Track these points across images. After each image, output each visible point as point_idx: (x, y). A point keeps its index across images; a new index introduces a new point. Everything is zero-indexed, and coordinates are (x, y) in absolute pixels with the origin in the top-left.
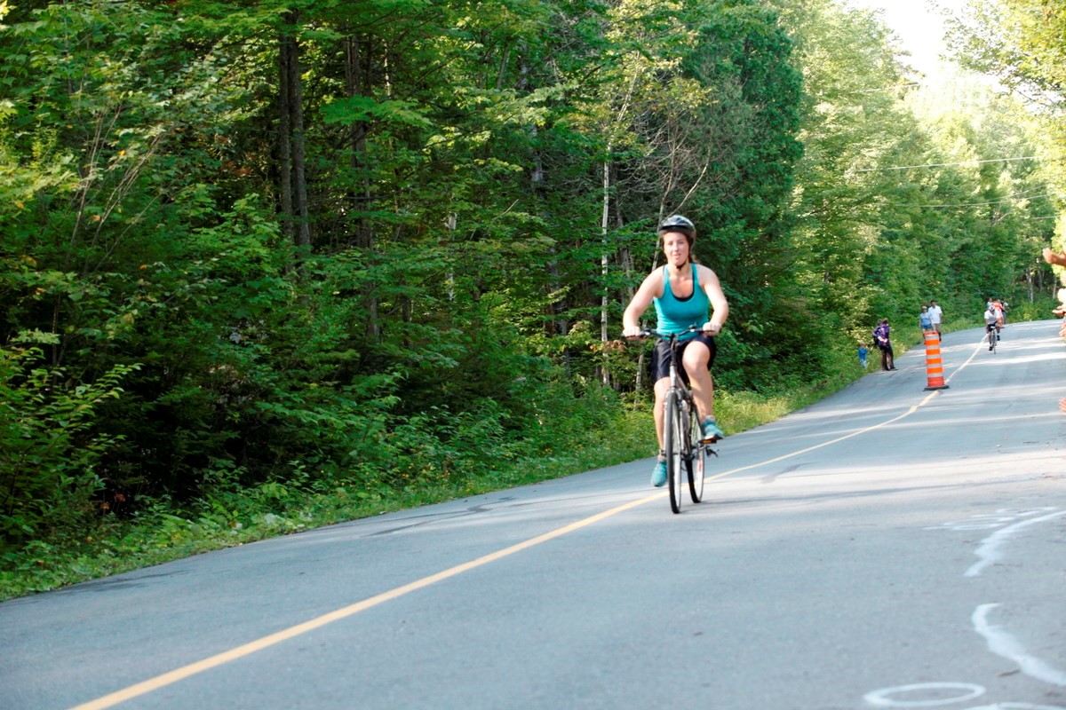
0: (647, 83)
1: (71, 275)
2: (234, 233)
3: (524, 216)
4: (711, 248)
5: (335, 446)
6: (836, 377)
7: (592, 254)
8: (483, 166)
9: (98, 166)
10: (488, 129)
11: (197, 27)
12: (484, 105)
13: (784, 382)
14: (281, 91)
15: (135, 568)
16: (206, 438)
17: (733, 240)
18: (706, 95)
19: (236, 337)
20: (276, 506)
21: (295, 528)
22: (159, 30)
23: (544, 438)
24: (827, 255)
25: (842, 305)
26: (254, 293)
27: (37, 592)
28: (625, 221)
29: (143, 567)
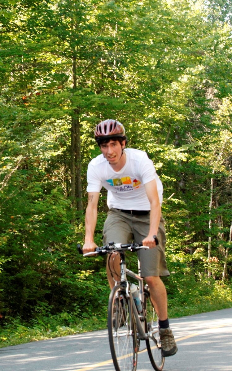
3: (176, 201)
5: (91, 298)
7: (205, 219)
10: (161, 162)
12: (160, 151)
14: (72, 143)
15: (6, 346)
16: (36, 293)
19: (50, 250)
20: (66, 323)
21: (75, 332)
22: (22, 115)
23: (183, 298)
26: (59, 230)
28: (220, 205)
29: (10, 346)
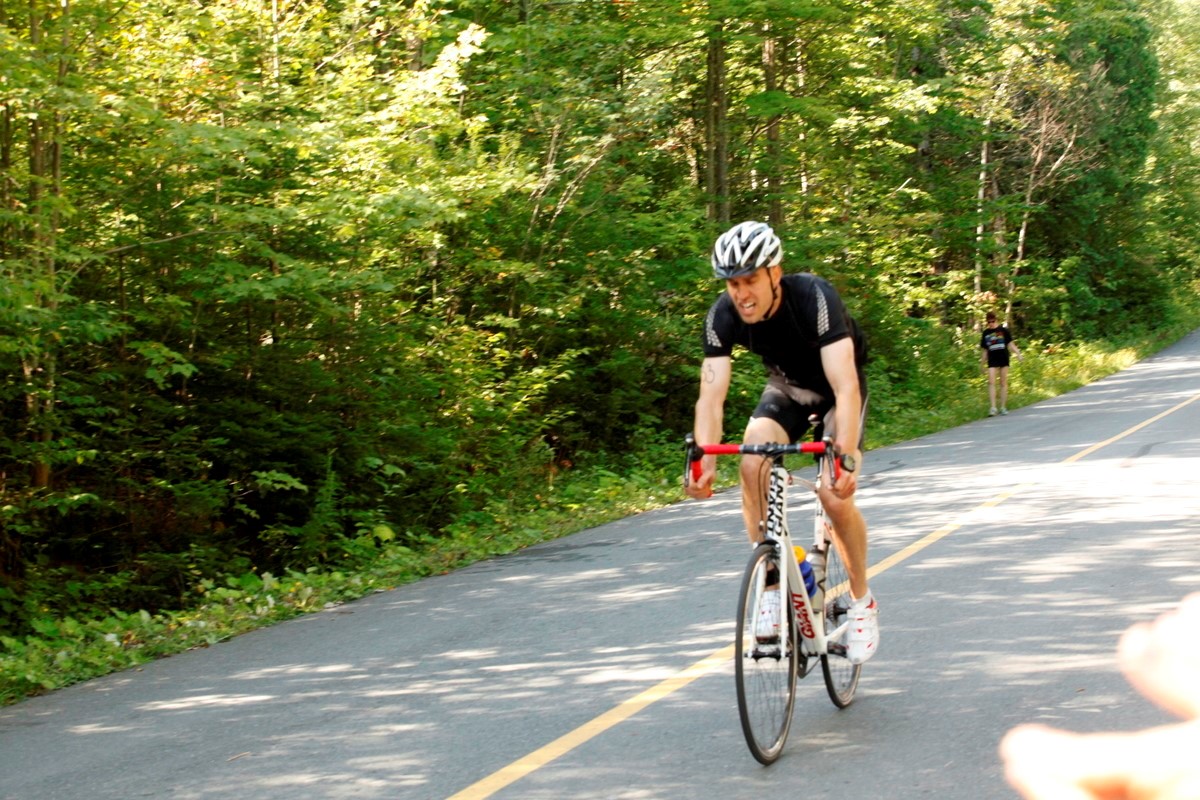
0: (1023, 65)
1: (530, 265)
2: (669, 220)
3: (915, 193)
4: (1073, 212)
6: (1177, 326)
7: (972, 225)
8: (878, 147)
9: (555, 167)
10: (887, 115)
11: (642, 37)
12: (884, 94)
13: (1131, 331)
14: (708, 77)
15: (579, 531)
16: (637, 398)
17: (1093, 205)
18: (1075, 79)
23: (925, 392)
24: (1173, 218)
25: (1183, 260)
26: (682, 270)
27: (497, 555)
28: (1002, 192)
29: (587, 528)
